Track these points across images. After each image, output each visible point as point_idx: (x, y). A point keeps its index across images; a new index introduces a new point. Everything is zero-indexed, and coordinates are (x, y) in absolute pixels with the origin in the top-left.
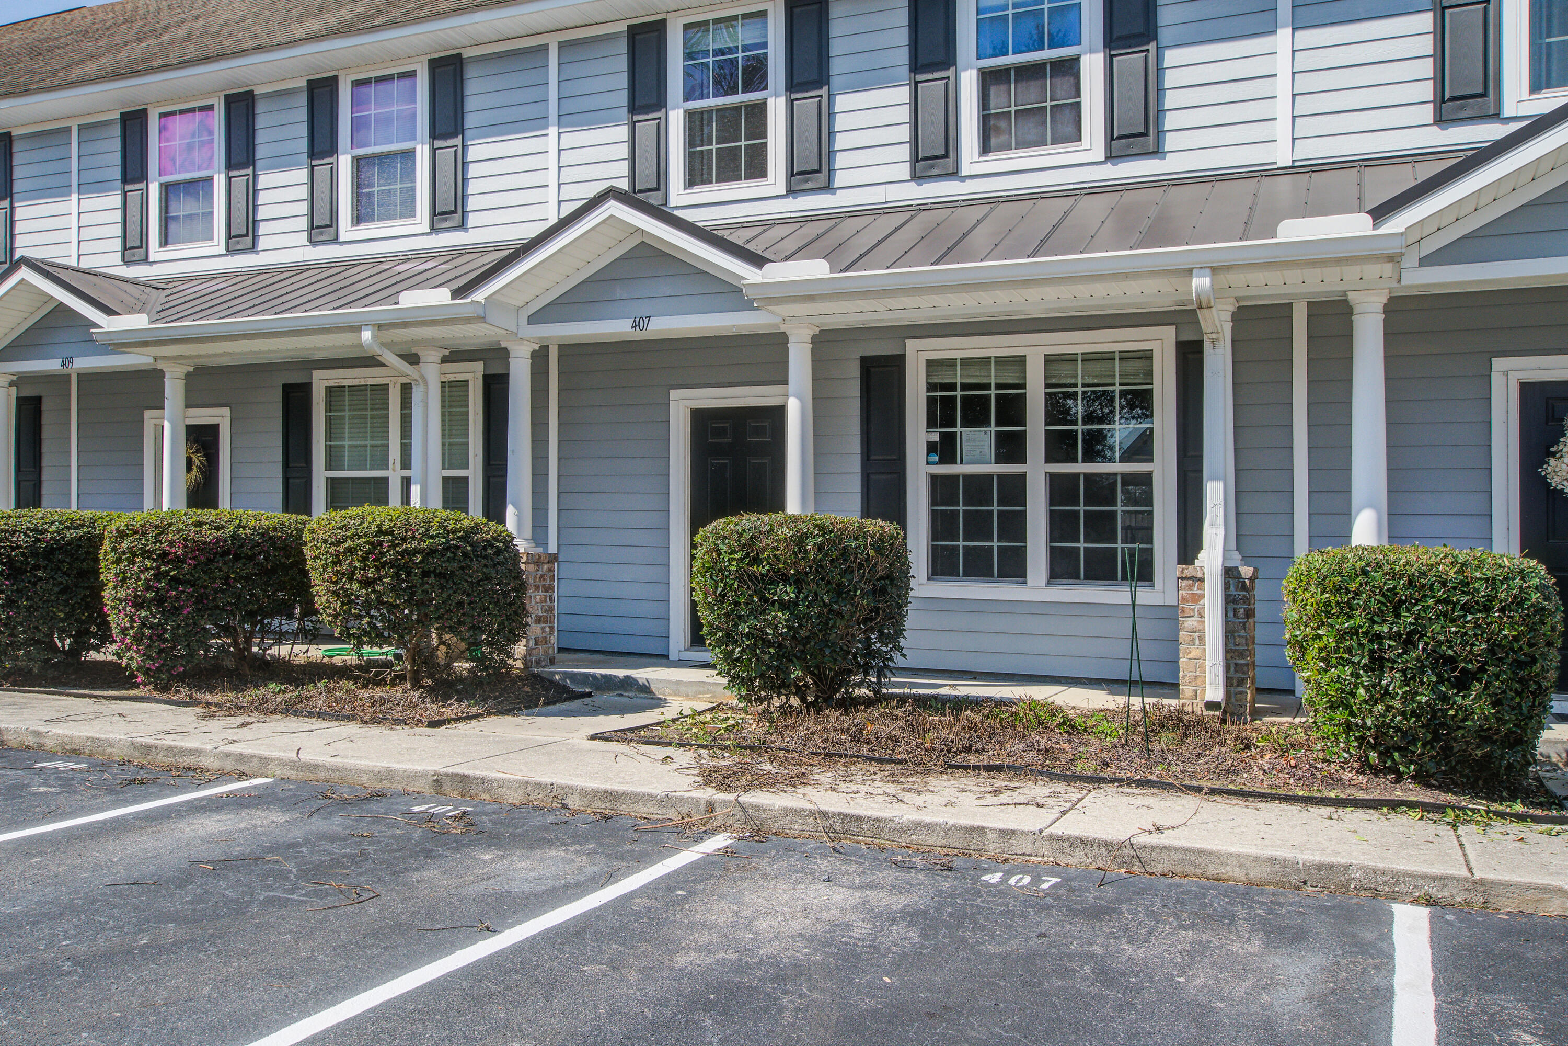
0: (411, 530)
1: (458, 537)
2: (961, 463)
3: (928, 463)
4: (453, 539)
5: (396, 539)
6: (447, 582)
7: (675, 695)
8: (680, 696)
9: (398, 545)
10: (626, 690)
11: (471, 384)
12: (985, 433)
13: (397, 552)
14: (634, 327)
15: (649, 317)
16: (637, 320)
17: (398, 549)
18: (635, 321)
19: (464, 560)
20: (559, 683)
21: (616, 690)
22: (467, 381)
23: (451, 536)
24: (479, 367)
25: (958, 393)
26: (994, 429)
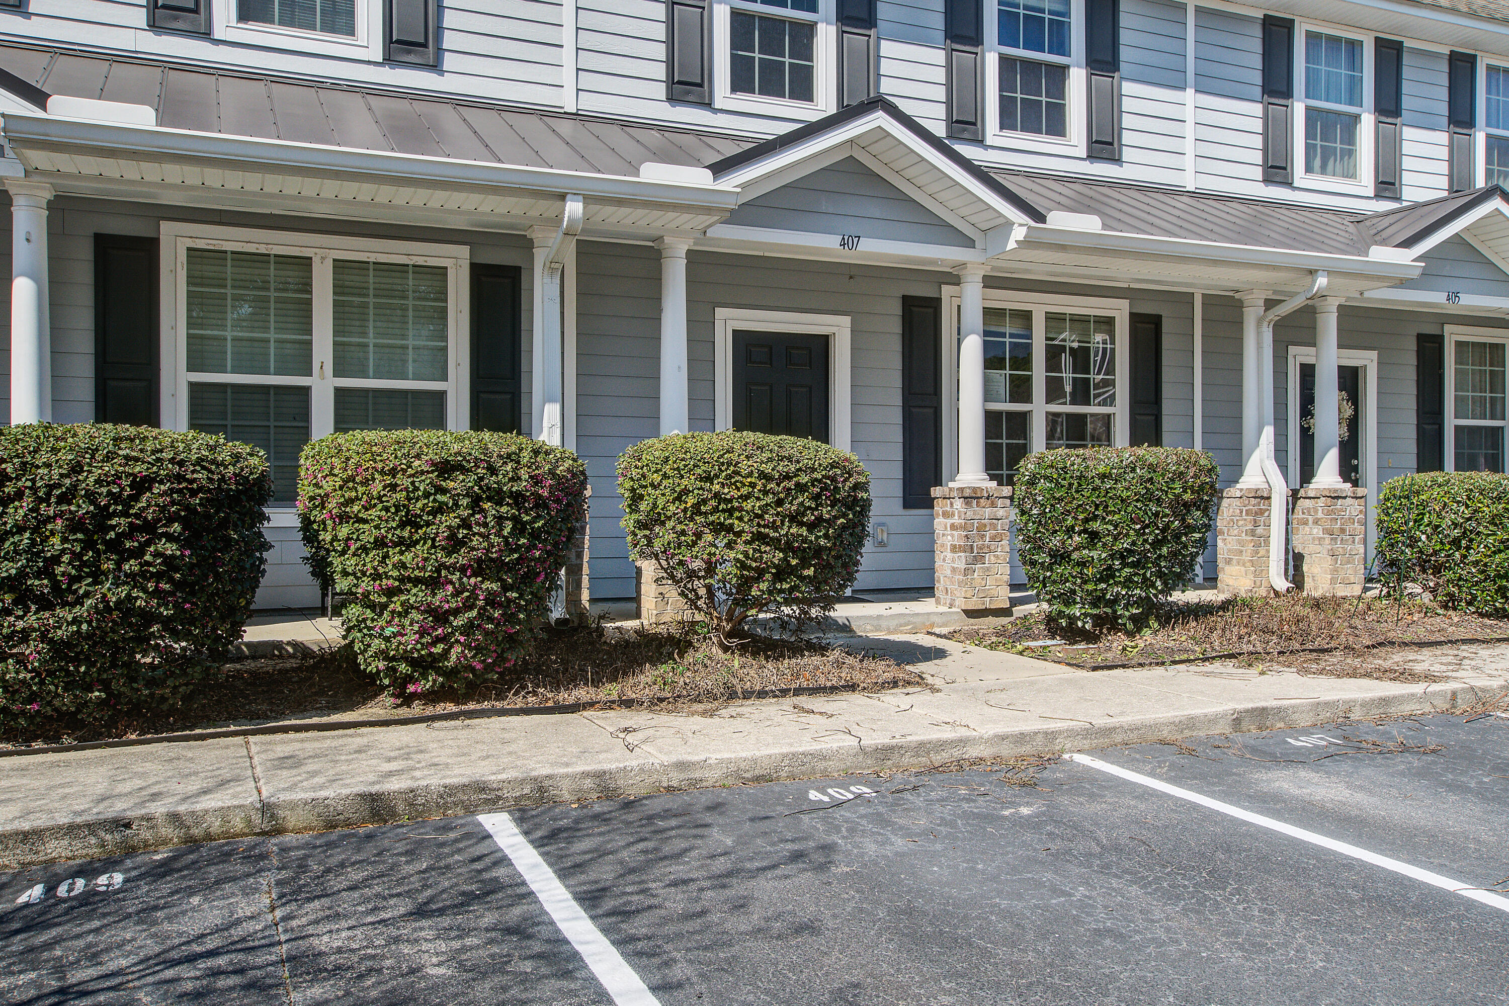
14: (844, 247)
16: (846, 238)
18: (843, 239)
22: (446, 268)
24: (463, 252)
26: (1008, 372)
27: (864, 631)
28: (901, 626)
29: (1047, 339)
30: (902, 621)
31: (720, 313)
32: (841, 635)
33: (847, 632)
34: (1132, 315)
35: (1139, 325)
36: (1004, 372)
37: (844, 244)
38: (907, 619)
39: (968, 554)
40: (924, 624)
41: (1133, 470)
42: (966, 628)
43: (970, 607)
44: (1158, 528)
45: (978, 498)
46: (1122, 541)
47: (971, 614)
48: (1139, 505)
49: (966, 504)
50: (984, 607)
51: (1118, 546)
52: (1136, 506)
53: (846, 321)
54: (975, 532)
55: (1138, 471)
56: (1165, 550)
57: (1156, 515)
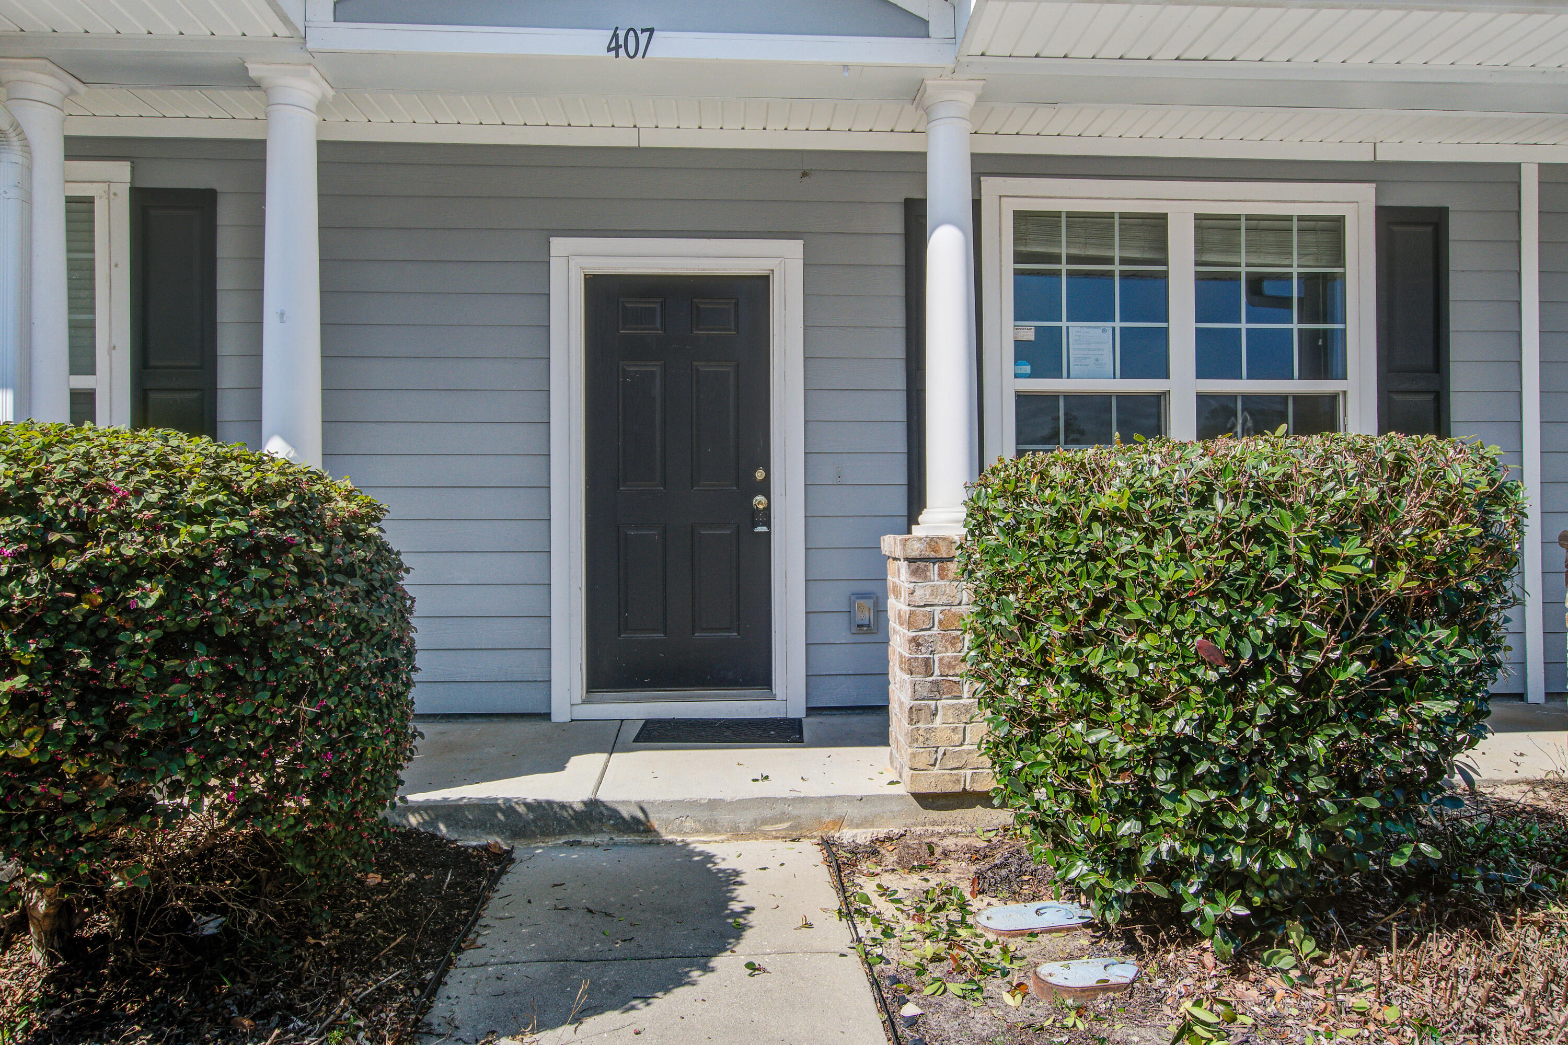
0: (106, 491)
1: (278, 514)
2: (1068, 377)
3: (1016, 376)
4: (263, 521)
5: (50, 525)
6: (248, 667)
7: (708, 831)
8: (717, 832)
9: (61, 548)
10: (588, 832)
11: (100, 209)
12: (1104, 331)
13: (57, 575)
14: (614, 48)
15: (651, 31)
16: (622, 34)
17: (59, 563)
18: (615, 36)
19: (303, 586)
20: (418, 833)
21: (562, 833)
23: (257, 510)
24: (121, 172)
25: (1064, 267)
26: (1118, 324)
27: (680, 832)
28: (765, 822)
29: (1197, 264)
30: (767, 813)
31: (559, 245)
32: (626, 838)
33: (638, 832)
34: (1381, 211)
35: (1396, 229)
36: (1112, 324)
37: (618, 47)
38: (779, 808)
39: (918, 678)
40: (819, 820)
41: (1204, 501)
42: (918, 830)
43: (924, 788)
44: (1286, 680)
45: (942, 560)
46: (1169, 713)
47: (927, 800)
48: (1218, 608)
49: (914, 573)
50: (958, 788)
51: (1157, 729)
52: (1208, 611)
53: (795, 248)
54: (935, 630)
55: (1219, 503)
56: (1318, 746)
57: (1283, 638)
